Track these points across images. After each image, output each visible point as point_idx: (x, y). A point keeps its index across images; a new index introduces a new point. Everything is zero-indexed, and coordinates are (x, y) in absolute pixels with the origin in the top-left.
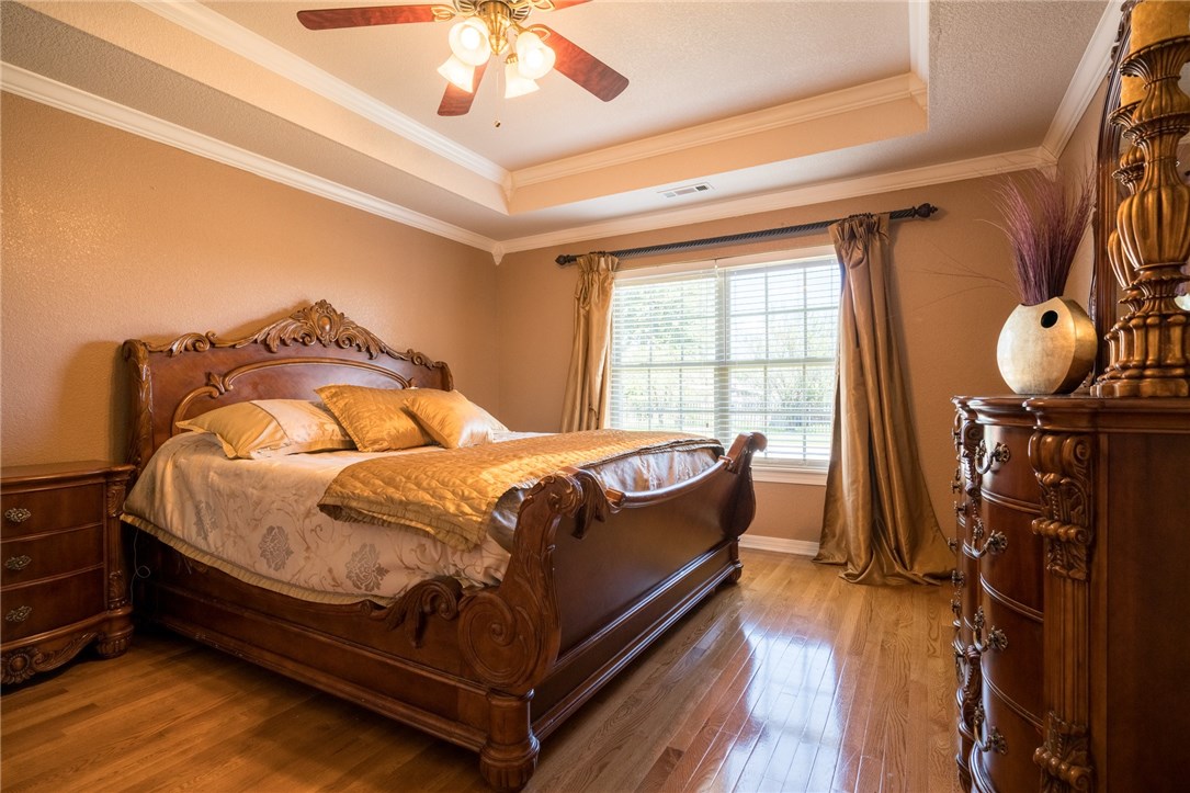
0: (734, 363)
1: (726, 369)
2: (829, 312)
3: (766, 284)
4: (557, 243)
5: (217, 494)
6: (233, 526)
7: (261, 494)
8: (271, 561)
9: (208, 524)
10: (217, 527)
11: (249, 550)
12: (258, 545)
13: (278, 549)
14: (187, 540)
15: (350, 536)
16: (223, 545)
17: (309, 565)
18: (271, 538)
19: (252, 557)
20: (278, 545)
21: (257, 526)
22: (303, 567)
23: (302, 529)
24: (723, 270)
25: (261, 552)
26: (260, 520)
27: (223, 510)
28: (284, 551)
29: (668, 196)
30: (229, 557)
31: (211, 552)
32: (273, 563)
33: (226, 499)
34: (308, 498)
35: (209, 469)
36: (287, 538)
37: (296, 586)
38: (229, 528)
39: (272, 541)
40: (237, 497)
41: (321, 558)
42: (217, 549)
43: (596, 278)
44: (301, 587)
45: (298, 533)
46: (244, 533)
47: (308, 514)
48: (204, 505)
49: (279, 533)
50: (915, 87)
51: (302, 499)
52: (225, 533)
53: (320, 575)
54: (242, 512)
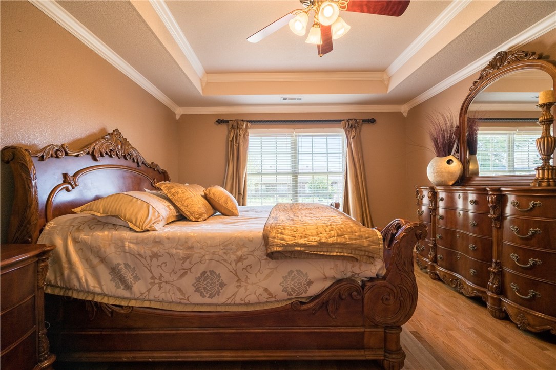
0: (301, 173)
1: (296, 176)
2: (338, 155)
3: (312, 141)
4: (213, 113)
5: (138, 256)
6: (157, 276)
7: (188, 252)
8: (205, 293)
9: (131, 278)
10: (139, 279)
11: (180, 290)
12: (193, 285)
13: (211, 284)
14: (107, 293)
15: (277, 268)
16: (149, 290)
17: (242, 290)
18: (203, 278)
19: (184, 294)
20: (210, 282)
21: (185, 273)
22: (237, 292)
23: (235, 269)
24: (297, 134)
25: (195, 289)
26: (190, 269)
27: (146, 267)
28: (218, 285)
29: (284, 99)
30: (156, 298)
31: (136, 297)
32: (207, 294)
33: (148, 259)
34: (237, 250)
35: (122, 240)
36: (219, 276)
37: (230, 305)
38: (153, 278)
39: (204, 281)
40: (160, 256)
41: (252, 284)
42: (142, 294)
43: (241, 132)
44: (235, 304)
45: (231, 272)
46: (171, 280)
47: (240, 259)
48: (123, 266)
49: (211, 274)
50: (385, 77)
51: (232, 251)
52: (150, 282)
53: (255, 294)
54: (166, 266)
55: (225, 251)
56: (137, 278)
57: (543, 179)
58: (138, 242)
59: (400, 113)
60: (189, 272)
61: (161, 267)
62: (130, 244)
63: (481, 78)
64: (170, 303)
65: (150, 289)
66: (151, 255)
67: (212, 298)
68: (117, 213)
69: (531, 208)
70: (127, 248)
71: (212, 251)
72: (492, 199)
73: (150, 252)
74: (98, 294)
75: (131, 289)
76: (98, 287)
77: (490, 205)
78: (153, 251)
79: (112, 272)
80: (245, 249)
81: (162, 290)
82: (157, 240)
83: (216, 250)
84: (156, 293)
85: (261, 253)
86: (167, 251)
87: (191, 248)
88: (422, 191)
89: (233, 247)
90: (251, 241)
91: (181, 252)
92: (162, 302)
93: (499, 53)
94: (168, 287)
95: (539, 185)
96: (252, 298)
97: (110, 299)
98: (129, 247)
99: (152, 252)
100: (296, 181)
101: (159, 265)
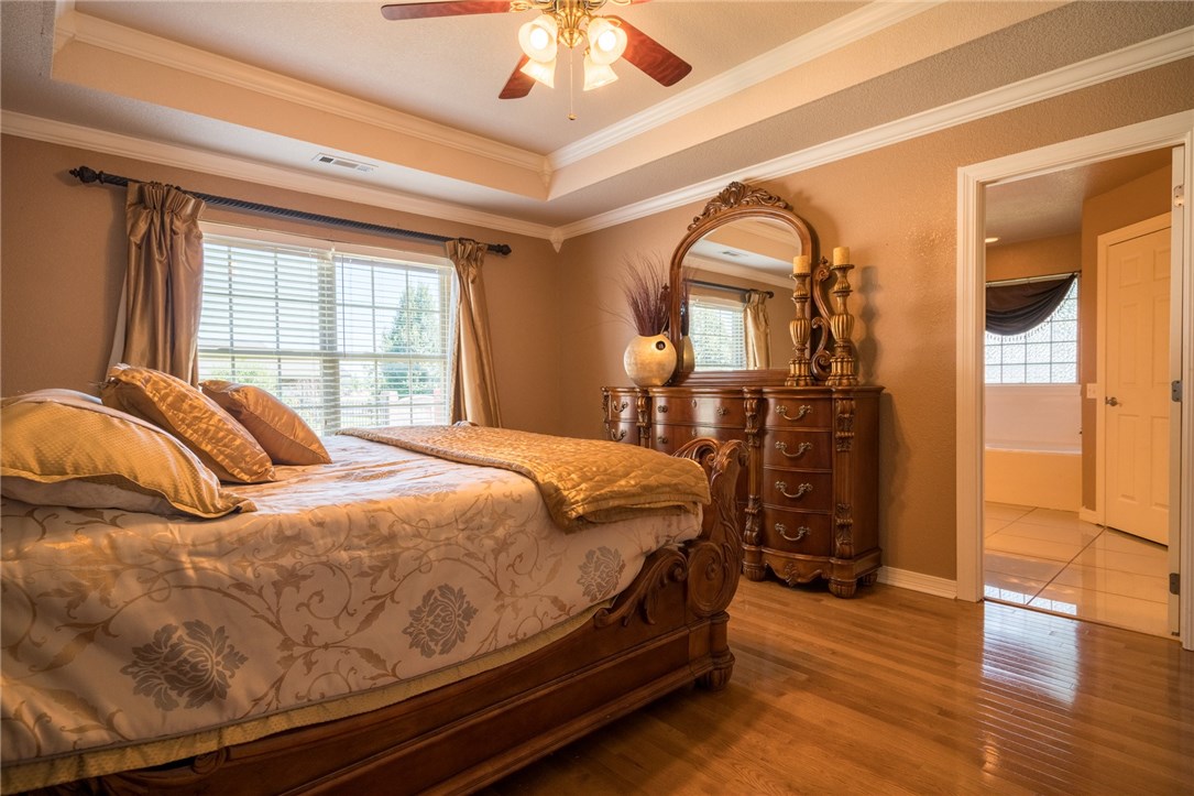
0: (346, 354)
1: (335, 361)
3: (373, 278)
5: (235, 592)
6: (298, 638)
7: (385, 551)
8: (432, 644)
9: (218, 663)
10: (243, 659)
11: (370, 655)
12: (405, 632)
13: (444, 621)
14: (131, 734)
15: (565, 551)
16: (277, 684)
17: (509, 613)
18: (427, 609)
19: (384, 661)
20: (443, 614)
21: (380, 607)
22: (499, 620)
23: (494, 571)
24: (339, 255)
25: (409, 639)
26: (393, 593)
27: (262, 617)
28: (459, 616)
29: (324, 159)
30: (303, 697)
31: (239, 715)
32: (436, 645)
33: (269, 592)
34: (494, 529)
35: (167, 553)
36: (461, 595)
37: (486, 655)
38: (287, 643)
39: (431, 613)
40: (305, 577)
41: (526, 596)
42: (256, 701)
43: (178, 224)
44: (496, 651)
45: (486, 578)
46: (340, 635)
47: (502, 546)
48: (181, 632)
49: (443, 595)
50: (546, 168)
51: (482, 531)
52: (278, 658)
53: (535, 615)
54: (321, 601)
55: (467, 533)
56: (236, 658)
57: (800, 376)
58: (222, 550)
59: (547, 244)
60: (388, 601)
61: (308, 606)
62: (196, 559)
63: (706, 213)
64: (344, 697)
65: (281, 679)
66: (277, 577)
67: (448, 651)
68: (100, 467)
69: (803, 416)
70: (191, 573)
71: (443, 537)
72: (751, 405)
73: (273, 571)
74: (98, 749)
75: (223, 695)
76: (94, 728)
77: (748, 414)
78: (282, 566)
79: (135, 664)
80: (510, 522)
81: (316, 670)
82: (288, 533)
83: (451, 535)
84: (300, 684)
85: (537, 525)
86: (324, 559)
87: (391, 538)
88: (618, 397)
89: (484, 520)
90: (519, 502)
91: (364, 554)
92: (323, 701)
93: (733, 183)
94: (332, 656)
95: (797, 385)
96: (531, 626)
97: (147, 750)
98: (196, 568)
99: (280, 568)
100: (335, 374)
101: (302, 604)
